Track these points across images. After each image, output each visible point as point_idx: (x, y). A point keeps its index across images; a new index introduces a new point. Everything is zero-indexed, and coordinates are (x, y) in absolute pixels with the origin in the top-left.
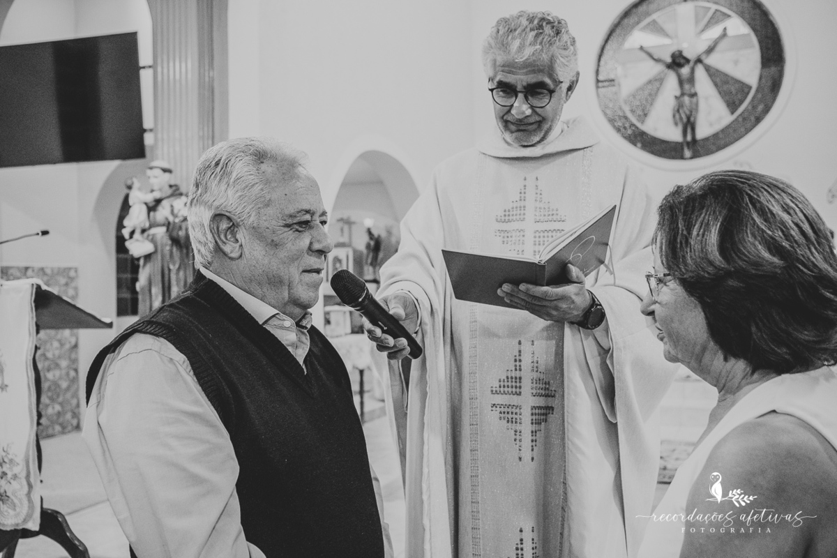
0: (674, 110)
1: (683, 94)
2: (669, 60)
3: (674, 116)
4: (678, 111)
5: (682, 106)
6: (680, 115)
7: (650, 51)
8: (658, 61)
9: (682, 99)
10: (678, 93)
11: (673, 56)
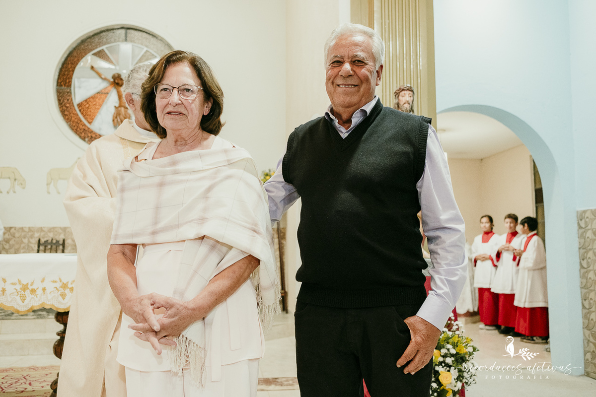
0: (114, 116)
1: (120, 106)
2: (112, 80)
3: (113, 121)
4: (116, 117)
5: (119, 115)
6: (117, 121)
7: (100, 71)
8: (105, 79)
9: (119, 109)
10: (117, 105)
11: (114, 77)
